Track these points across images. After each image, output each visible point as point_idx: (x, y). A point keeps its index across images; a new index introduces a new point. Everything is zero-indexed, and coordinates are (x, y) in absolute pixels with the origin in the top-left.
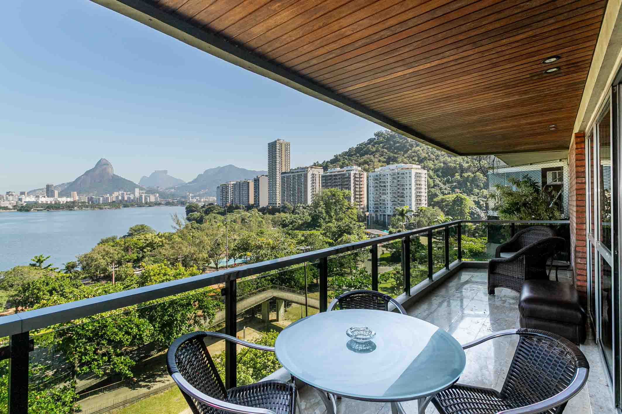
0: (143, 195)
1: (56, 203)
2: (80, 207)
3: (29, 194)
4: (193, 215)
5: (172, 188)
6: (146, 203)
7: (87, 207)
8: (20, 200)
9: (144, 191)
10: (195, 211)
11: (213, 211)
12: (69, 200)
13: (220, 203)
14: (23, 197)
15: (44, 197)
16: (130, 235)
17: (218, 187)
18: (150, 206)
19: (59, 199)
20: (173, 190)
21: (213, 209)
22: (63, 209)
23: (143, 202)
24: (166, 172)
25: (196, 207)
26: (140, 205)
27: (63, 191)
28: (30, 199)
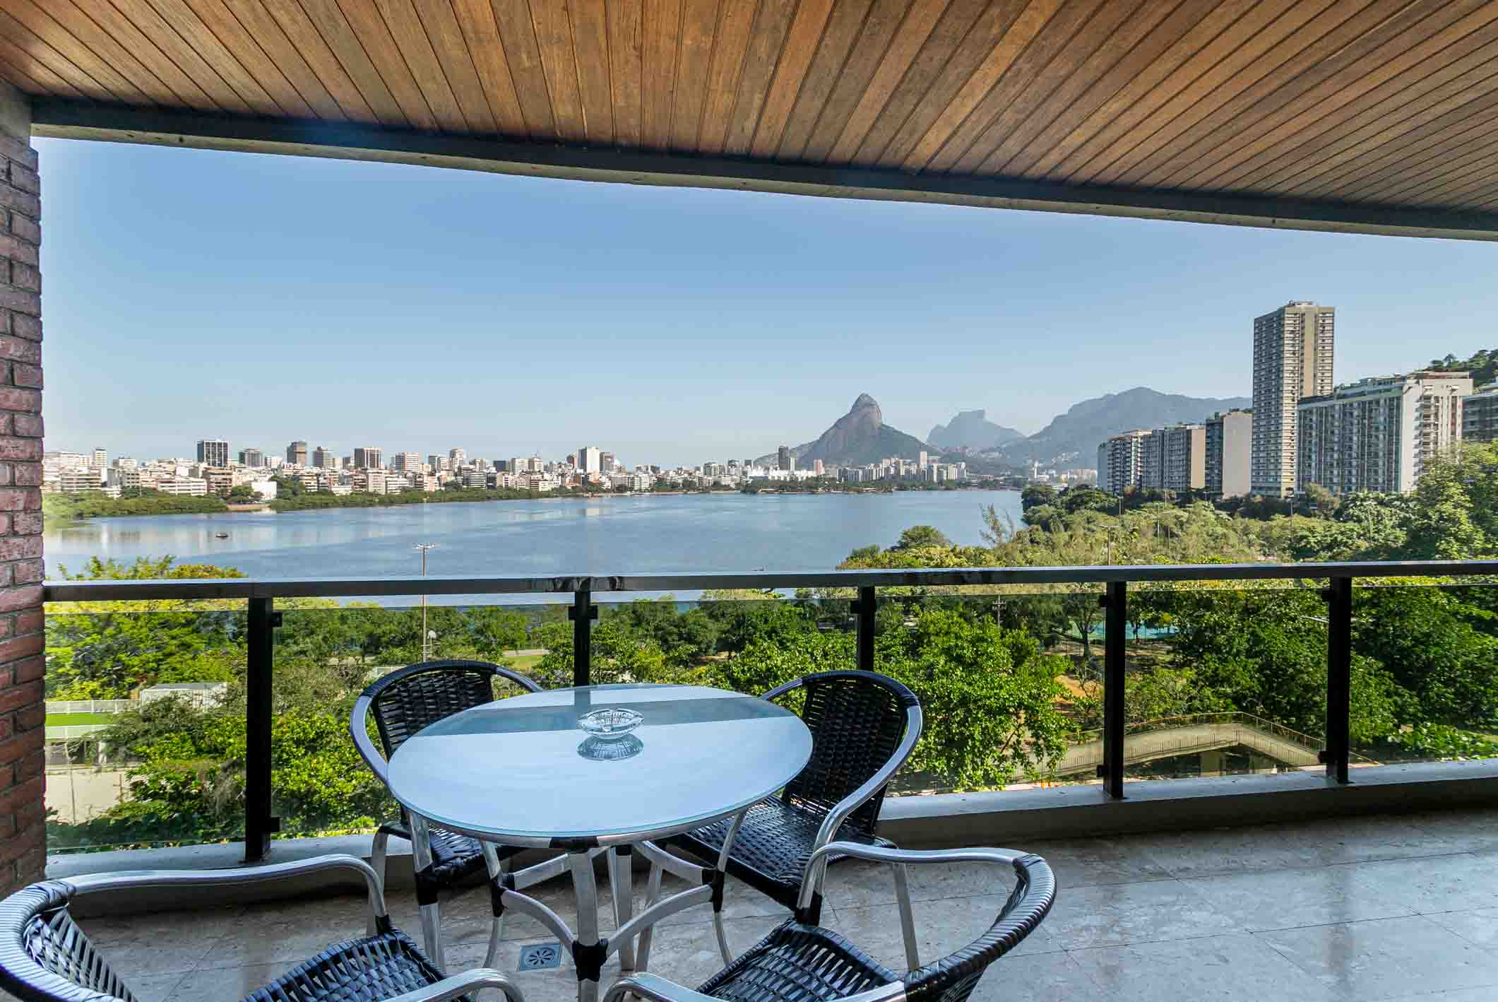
0: (935, 466)
1: (792, 481)
2: (828, 489)
3: (757, 463)
4: (1039, 511)
5: (992, 450)
6: (941, 482)
7: (837, 488)
8: (745, 473)
9: (937, 458)
10: (1044, 502)
11: (1086, 503)
12: (812, 474)
13: (1107, 485)
16: (904, 546)
17: (1103, 446)
18: (947, 489)
19: (797, 473)
20: (996, 455)
21: (1087, 499)
22: (802, 490)
24: (981, 414)
25: (1047, 492)
26: (928, 486)
27: (802, 458)
28: (758, 472)
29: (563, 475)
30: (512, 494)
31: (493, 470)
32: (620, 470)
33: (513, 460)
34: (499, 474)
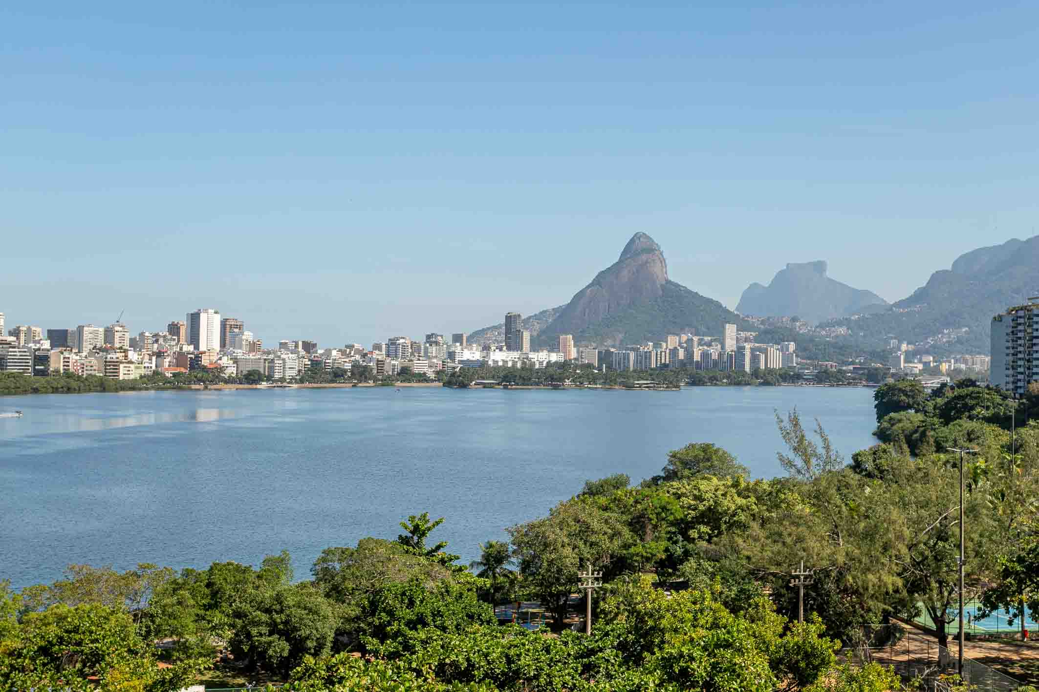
0: (748, 346)
1: (524, 368)
2: (579, 382)
3: (472, 339)
4: (900, 421)
5: (840, 324)
6: (756, 373)
7: (594, 380)
8: (451, 355)
9: (752, 334)
10: (909, 407)
11: (972, 408)
12: (554, 357)
13: (1004, 382)
14: (458, 348)
15: (501, 350)
16: (671, 476)
17: (999, 319)
18: (766, 383)
19: (533, 356)
20: (842, 330)
21: (971, 402)
22: (537, 384)
23: (747, 368)
24: (820, 267)
25: (914, 390)
26: (737, 379)
27: (542, 332)
28: (471, 354)
29: (159, 355)
30: (74, 384)
31: (46, 345)
32: (253, 347)
33: (80, 329)
34: (57, 350)
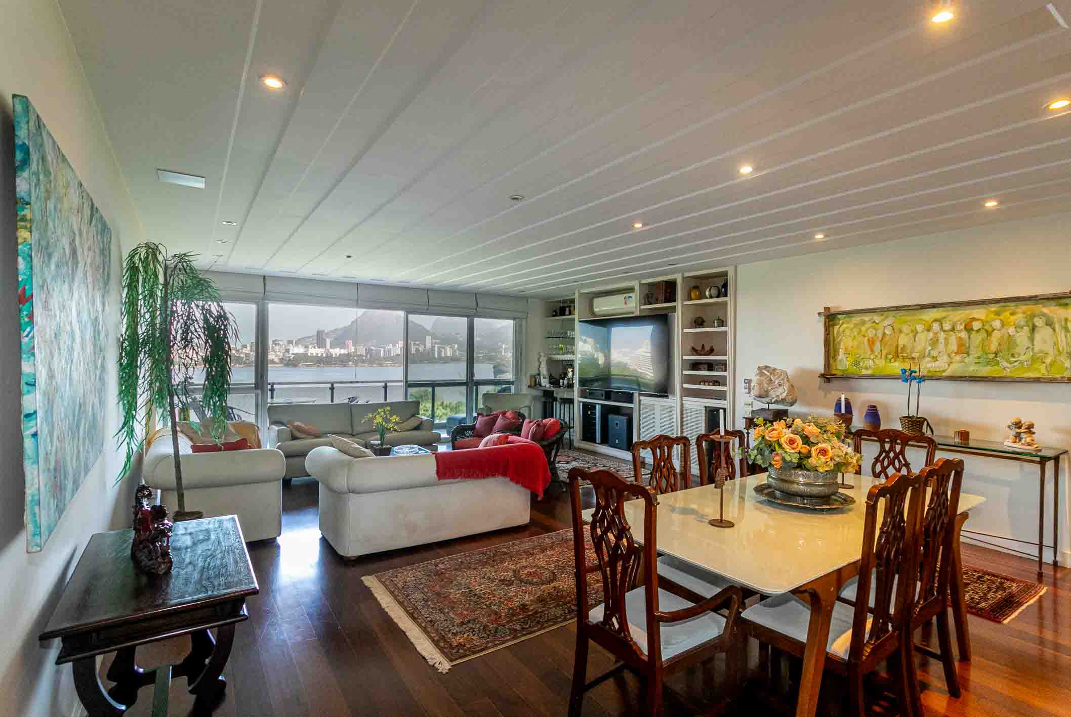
14: (291, 347)
15: (314, 347)
23: (436, 356)
